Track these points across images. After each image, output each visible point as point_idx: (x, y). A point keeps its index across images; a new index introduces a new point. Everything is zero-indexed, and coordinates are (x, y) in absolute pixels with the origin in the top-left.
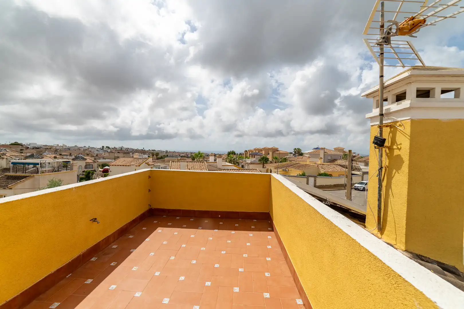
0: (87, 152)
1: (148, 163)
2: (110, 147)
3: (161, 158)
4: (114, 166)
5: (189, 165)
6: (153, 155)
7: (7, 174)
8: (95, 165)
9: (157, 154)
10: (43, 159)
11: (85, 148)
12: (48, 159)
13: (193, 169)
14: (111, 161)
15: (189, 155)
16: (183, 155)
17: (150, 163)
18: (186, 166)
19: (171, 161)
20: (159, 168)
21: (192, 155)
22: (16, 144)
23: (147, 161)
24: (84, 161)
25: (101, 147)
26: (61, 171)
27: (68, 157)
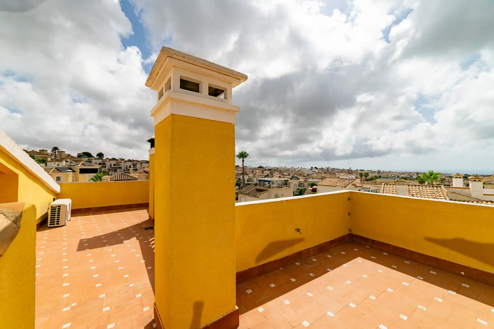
0: (300, 172)
1: (355, 184)
2: (318, 168)
3: (372, 179)
4: (321, 186)
5: (413, 190)
6: (361, 176)
7: (257, 187)
8: (306, 184)
9: (367, 175)
10: (273, 178)
11: (299, 169)
12: (276, 178)
13: (419, 196)
14: (318, 181)
15: (415, 177)
16: (404, 176)
17: (358, 185)
18: (408, 191)
19: (383, 184)
20: (369, 191)
21: (420, 177)
22: (260, 167)
23: (354, 183)
24: (298, 180)
25: (311, 168)
26: (283, 188)
27: (288, 177)
